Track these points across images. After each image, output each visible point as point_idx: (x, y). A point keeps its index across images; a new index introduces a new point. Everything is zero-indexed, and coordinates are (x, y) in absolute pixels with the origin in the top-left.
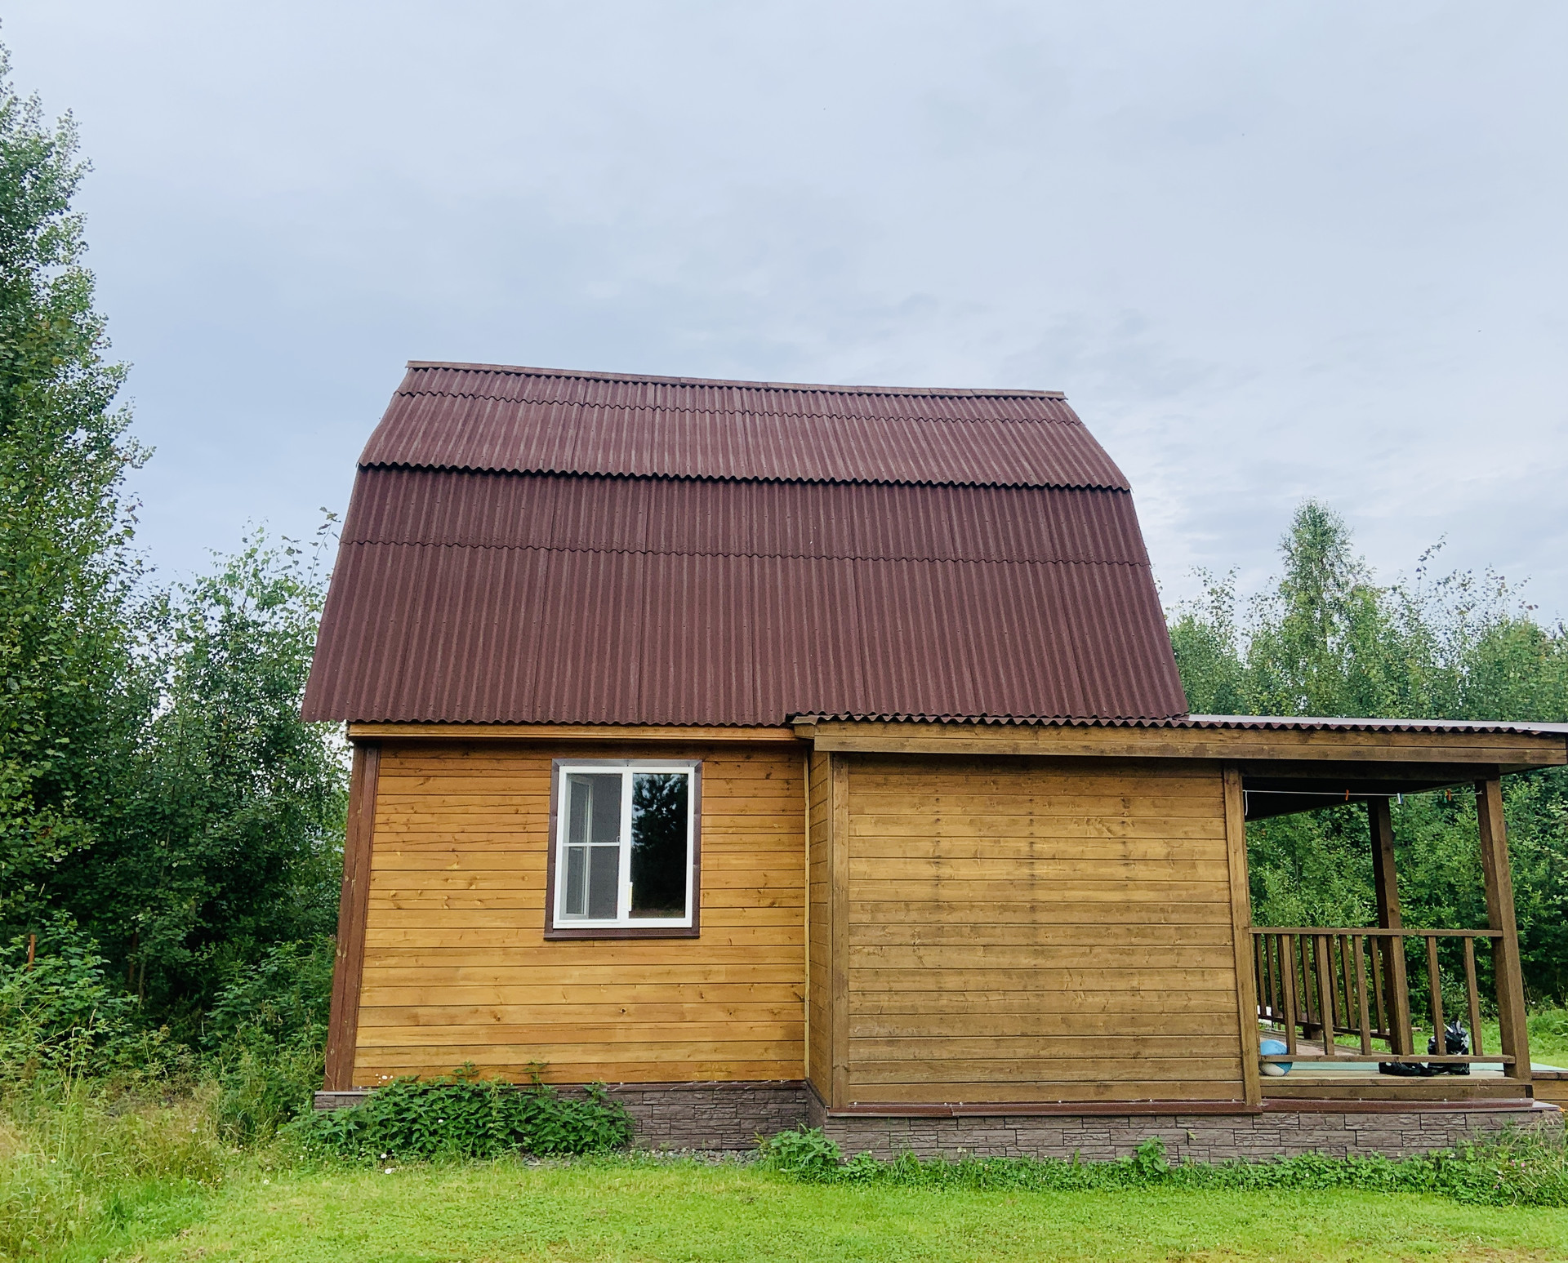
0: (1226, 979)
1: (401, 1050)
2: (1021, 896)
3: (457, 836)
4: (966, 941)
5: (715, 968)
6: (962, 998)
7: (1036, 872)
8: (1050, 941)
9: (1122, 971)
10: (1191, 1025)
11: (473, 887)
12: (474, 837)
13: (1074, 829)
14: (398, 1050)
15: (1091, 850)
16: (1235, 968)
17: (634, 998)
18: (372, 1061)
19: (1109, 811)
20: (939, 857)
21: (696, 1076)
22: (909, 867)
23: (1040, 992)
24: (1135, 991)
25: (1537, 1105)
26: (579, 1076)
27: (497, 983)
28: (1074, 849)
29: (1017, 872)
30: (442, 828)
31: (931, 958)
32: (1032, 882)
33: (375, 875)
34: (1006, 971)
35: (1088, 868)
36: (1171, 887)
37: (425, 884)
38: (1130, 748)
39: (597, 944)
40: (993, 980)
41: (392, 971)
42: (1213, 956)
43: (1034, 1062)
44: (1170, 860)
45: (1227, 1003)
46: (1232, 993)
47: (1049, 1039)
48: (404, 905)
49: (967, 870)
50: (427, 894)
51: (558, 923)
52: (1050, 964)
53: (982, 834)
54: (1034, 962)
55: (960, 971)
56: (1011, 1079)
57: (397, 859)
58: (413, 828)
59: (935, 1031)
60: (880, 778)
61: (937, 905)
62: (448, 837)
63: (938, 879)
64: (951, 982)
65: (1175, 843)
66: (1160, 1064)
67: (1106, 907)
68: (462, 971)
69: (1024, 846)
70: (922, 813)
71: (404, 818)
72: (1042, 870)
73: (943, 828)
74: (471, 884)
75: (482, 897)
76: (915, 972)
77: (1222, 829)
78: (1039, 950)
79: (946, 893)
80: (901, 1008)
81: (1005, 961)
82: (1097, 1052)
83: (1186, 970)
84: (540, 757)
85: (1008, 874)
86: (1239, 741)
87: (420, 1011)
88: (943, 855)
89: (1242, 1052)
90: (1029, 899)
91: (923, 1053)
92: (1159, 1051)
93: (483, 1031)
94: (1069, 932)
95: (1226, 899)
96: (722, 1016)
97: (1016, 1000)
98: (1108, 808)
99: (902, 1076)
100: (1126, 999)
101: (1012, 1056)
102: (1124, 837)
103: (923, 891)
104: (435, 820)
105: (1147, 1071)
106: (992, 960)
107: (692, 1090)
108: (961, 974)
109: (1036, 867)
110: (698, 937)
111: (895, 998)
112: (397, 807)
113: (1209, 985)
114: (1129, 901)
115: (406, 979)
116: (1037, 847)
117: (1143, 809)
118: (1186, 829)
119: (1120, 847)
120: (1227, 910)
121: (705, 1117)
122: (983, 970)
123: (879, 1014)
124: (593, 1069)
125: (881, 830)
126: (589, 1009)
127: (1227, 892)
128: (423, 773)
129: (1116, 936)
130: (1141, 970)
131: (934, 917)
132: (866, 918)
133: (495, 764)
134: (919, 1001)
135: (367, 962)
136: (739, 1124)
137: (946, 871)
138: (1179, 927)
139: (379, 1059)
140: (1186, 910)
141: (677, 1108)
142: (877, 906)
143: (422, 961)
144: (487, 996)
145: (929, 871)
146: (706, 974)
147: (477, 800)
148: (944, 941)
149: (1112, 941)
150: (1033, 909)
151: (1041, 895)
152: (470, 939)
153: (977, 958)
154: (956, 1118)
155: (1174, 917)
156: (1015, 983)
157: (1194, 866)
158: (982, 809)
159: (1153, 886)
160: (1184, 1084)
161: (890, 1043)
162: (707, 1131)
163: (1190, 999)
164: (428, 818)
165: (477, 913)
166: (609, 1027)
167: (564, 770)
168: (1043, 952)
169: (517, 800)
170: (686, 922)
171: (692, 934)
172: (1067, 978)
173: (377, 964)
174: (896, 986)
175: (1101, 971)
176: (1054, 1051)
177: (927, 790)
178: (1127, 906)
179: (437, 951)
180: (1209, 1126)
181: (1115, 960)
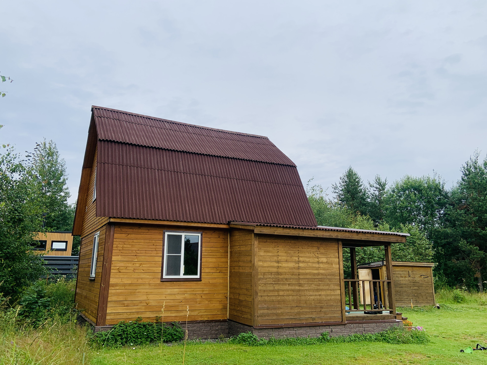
0: (338, 292)
1: (119, 314)
2: (296, 271)
3: (137, 251)
4: (284, 283)
5: (205, 289)
6: (283, 297)
7: (300, 265)
8: (302, 283)
9: (318, 290)
10: (332, 303)
11: (141, 266)
12: (142, 252)
13: (308, 255)
14: (118, 314)
15: (311, 260)
16: (340, 289)
17: (184, 298)
18: (112, 317)
19: (315, 250)
20: (278, 261)
21: (200, 319)
22: (272, 263)
23: (300, 296)
24: (320, 295)
25: (397, 320)
26: (169, 320)
27: (147, 294)
28: (307, 260)
29: (295, 265)
30: (133, 249)
31: (277, 287)
32: (299, 268)
33: (113, 262)
34: (293, 291)
35: (310, 264)
36: (328, 269)
37: (127, 265)
38: (323, 235)
39: (174, 282)
40: (290, 293)
41: (117, 291)
42: (336, 287)
43: (299, 313)
44: (327, 263)
45: (339, 297)
46: (340, 295)
47: (302, 308)
48: (121, 271)
49: (284, 265)
50: (128, 268)
51: (165, 277)
52: (302, 288)
53: (288, 255)
54: (299, 288)
55: (283, 290)
56: (294, 318)
57: (119, 258)
58: (124, 249)
59: (278, 306)
60: (265, 240)
61: (278, 273)
62: (134, 252)
63: (278, 267)
64: (281, 293)
65: (328, 259)
66: (325, 313)
67: (314, 274)
68: (137, 291)
69: (297, 259)
70: (275, 250)
71: (122, 246)
72: (301, 265)
73: (279, 254)
74: (140, 265)
75: (144, 269)
76: (273, 291)
77: (338, 255)
78: (300, 285)
79: (280, 270)
80: (270, 300)
81: (293, 288)
82: (312, 310)
83: (330, 290)
84: (160, 229)
85: (294, 266)
86: (345, 235)
87: (125, 302)
88: (279, 261)
89: (342, 310)
90: (298, 272)
91: (275, 312)
92: (325, 310)
93: (143, 307)
94: (306, 280)
95: (339, 272)
96: (207, 302)
97: (295, 298)
98: (315, 249)
99: (270, 318)
100: (318, 297)
101: (294, 312)
102: (318, 257)
103: (275, 270)
104: (130, 247)
105: (322, 315)
106: (290, 288)
107: (199, 323)
108: (283, 291)
109: (299, 264)
110: (201, 281)
111: (269, 297)
112: (120, 242)
113: (335, 294)
114: (319, 273)
115: (121, 293)
116: (300, 259)
117: (322, 250)
118: (330, 255)
119: (317, 259)
120: (339, 275)
121: (202, 330)
122: (288, 290)
123: (265, 302)
124: (173, 318)
125: (265, 254)
126: (172, 301)
127: (339, 271)
128: (127, 233)
129: (316, 281)
130: (322, 290)
131: (277, 277)
132: (262, 277)
133: (147, 231)
134: (274, 298)
135: (110, 288)
136: (211, 332)
137: (280, 265)
138: (330, 280)
139: (113, 316)
140: (331, 275)
141: (196, 328)
142: (264, 274)
143: (127, 287)
144: (144, 298)
145: (276, 265)
146: (203, 291)
147: (142, 241)
148: (279, 283)
149: (315, 283)
150: (299, 275)
151: (301, 271)
152: (140, 281)
153: (287, 287)
154: (283, 328)
155: (328, 277)
156: (295, 293)
157: (332, 264)
158: (288, 249)
159: (324, 269)
160: (330, 318)
161: (267, 309)
162: (203, 334)
163: (331, 297)
164: (129, 246)
165: (142, 274)
166: (178, 306)
167: (167, 234)
168: (301, 285)
169: (153, 241)
170: (198, 276)
171: (199, 280)
172: (306, 292)
173: (113, 289)
174: (269, 295)
175: (314, 290)
176: (303, 310)
177: (276, 244)
178: (318, 274)
179: (130, 285)
180: (336, 328)
181: (316, 287)
